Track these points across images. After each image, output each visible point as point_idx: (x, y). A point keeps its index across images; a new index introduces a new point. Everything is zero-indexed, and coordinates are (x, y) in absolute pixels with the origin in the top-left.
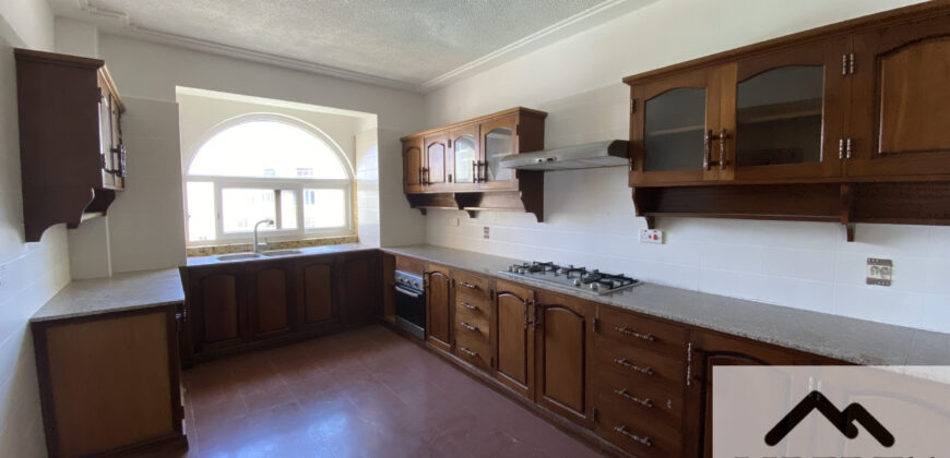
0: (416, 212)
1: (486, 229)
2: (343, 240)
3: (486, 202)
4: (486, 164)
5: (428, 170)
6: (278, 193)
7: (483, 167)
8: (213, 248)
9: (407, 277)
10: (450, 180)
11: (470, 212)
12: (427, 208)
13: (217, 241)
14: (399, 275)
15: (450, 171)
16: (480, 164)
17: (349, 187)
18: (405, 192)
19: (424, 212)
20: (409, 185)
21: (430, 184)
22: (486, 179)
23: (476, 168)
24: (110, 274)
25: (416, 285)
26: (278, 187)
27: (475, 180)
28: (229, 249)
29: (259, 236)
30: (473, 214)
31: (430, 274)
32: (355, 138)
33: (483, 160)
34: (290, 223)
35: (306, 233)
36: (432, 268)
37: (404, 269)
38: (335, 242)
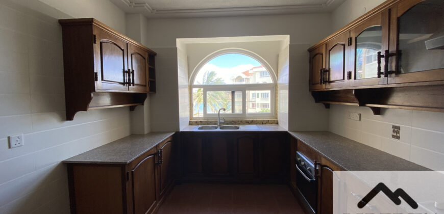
0: (320, 106)
1: (396, 129)
2: (267, 122)
3: (396, 99)
4: (399, 54)
5: (329, 71)
6: (233, 93)
7: (394, 58)
8: (201, 121)
9: (304, 160)
10: (350, 77)
11: (373, 108)
12: (331, 103)
13: (204, 118)
14: (299, 156)
15: (350, 68)
16: (388, 55)
17: (274, 88)
18: (310, 90)
19: (328, 106)
20: (313, 84)
21: (330, 82)
22: (398, 72)
23: (383, 60)
24: (146, 131)
25: (310, 170)
26: (233, 90)
27: (380, 74)
28: (208, 123)
29: (220, 116)
30: (377, 111)
31: (322, 166)
32: (278, 56)
33: (393, 49)
34: (238, 109)
35: (247, 116)
36: (324, 162)
37: (303, 152)
38: (262, 123)
